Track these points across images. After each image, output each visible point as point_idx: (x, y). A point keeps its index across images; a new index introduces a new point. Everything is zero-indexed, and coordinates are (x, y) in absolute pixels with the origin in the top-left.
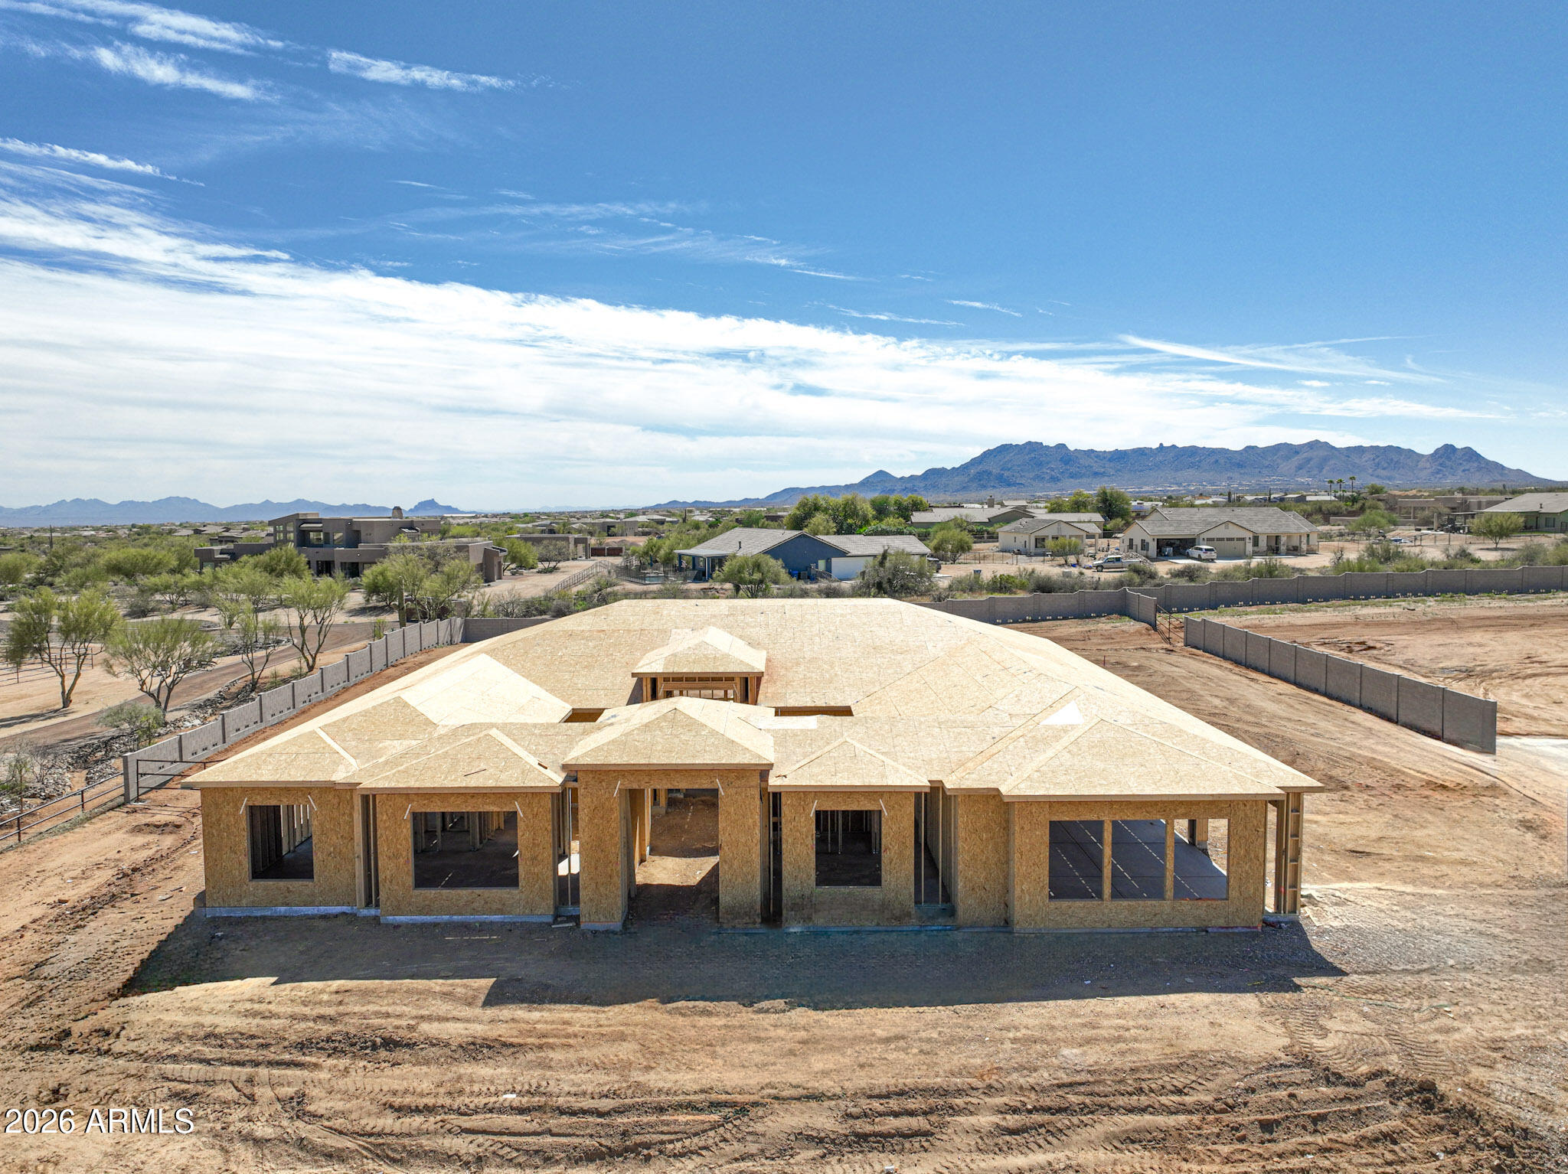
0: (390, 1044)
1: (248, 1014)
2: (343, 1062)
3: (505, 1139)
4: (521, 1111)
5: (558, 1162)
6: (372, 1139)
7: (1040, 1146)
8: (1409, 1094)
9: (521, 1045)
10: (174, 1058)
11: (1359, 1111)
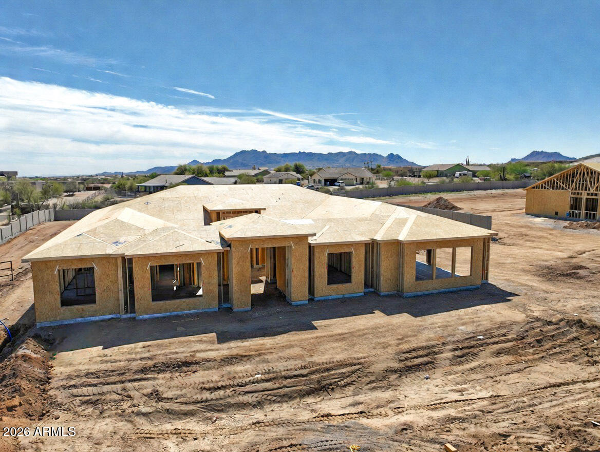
0: (186, 364)
1: (102, 362)
2: (168, 375)
3: (266, 393)
4: (268, 381)
5: (295, 398)
6: (203, 404)
7: (472, 360)
8: (575, 324)
9: (249, 356)
10: (74, 386)
11: (563, 332)
